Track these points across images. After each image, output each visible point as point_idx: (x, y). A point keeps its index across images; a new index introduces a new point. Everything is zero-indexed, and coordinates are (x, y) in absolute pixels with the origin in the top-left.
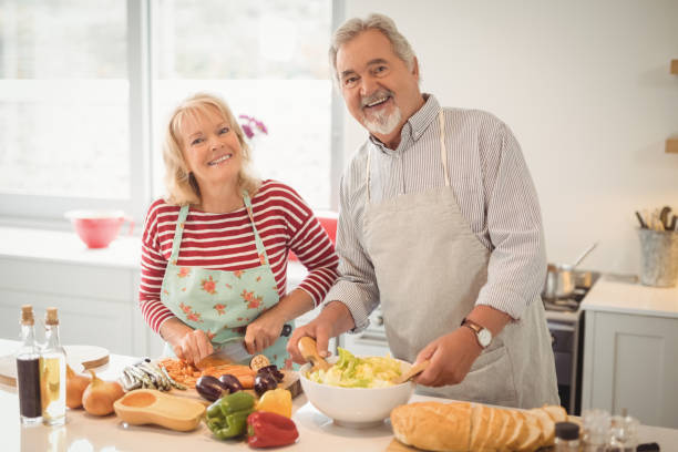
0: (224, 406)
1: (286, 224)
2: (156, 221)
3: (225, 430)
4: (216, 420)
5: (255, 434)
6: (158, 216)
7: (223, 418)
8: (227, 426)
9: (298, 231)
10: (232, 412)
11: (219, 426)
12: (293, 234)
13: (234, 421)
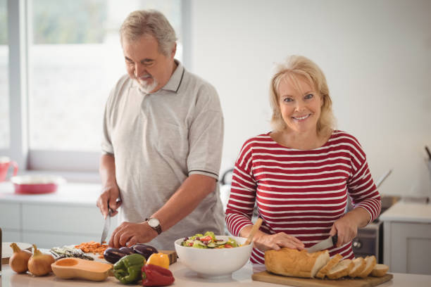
0: (126, 261)
1: (350, 165)
2: (251, 158)
3: (126, 277)
4: (121, 271)
5: (147, 278)
6: (253, 155)
7: (126, 269)
8: (128, 274)
9: (358, 170)
10: (132, 265)
11: (122, 275)
12: (354, 172)
13: (133, 271)
